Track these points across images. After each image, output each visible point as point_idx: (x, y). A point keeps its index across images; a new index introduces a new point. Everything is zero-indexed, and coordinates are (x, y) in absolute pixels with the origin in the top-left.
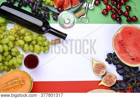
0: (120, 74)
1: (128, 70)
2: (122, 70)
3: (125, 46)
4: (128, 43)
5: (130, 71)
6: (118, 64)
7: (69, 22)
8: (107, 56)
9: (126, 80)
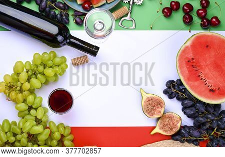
0: (189, 116)
1: (203, 109)
2: (192, 108)
3: (198, 68)
4: (203, 63)
5: (206, 110)
6: (185, 99)
7: (103, 28)
8: (167, 85)
9: (198, 126)
